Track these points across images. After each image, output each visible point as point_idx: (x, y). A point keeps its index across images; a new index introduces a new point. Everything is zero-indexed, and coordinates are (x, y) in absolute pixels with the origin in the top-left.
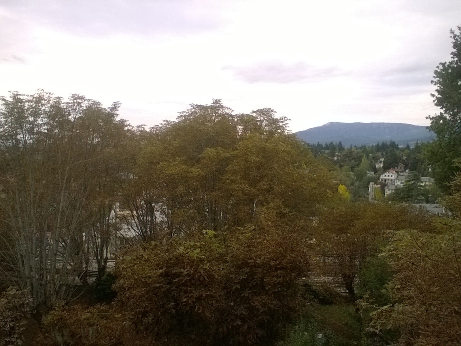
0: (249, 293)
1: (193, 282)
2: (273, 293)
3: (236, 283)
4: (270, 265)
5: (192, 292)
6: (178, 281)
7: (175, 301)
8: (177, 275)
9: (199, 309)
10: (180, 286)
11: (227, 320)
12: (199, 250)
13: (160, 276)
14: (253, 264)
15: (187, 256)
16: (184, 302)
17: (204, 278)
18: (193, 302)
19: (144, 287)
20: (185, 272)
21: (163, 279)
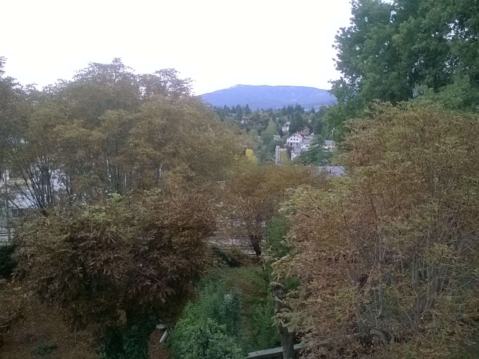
0: (158, 254)
1: (100, 245)
2: (181, 252)
3: (144, 245)
4: (177, 225)
5: (99, 255)
6: (85, 246)
7: (82, 265)
8: (83, 239)
9: (107, 272)
10: (86, 250)
11: (136, 281)
12: (105, 213)
13: (65, 241)
14: (161, 226)
15: (93, 220)
16: (92, 266)
17: (111, 240)
18: (101, 265)
19: (48, 253)
20: (92, 235)
21: (68, 245)
